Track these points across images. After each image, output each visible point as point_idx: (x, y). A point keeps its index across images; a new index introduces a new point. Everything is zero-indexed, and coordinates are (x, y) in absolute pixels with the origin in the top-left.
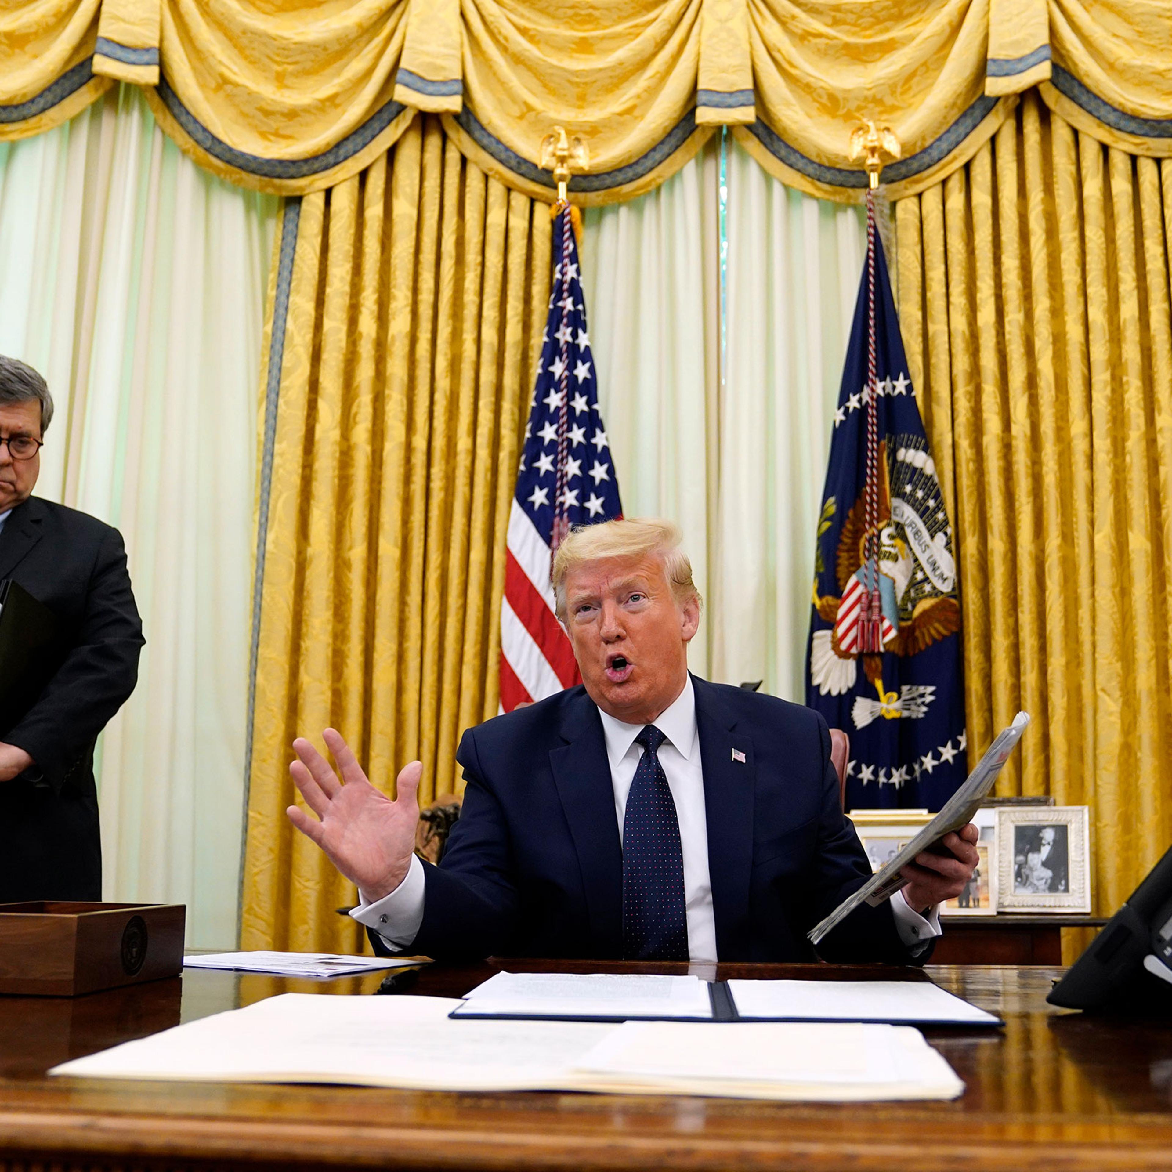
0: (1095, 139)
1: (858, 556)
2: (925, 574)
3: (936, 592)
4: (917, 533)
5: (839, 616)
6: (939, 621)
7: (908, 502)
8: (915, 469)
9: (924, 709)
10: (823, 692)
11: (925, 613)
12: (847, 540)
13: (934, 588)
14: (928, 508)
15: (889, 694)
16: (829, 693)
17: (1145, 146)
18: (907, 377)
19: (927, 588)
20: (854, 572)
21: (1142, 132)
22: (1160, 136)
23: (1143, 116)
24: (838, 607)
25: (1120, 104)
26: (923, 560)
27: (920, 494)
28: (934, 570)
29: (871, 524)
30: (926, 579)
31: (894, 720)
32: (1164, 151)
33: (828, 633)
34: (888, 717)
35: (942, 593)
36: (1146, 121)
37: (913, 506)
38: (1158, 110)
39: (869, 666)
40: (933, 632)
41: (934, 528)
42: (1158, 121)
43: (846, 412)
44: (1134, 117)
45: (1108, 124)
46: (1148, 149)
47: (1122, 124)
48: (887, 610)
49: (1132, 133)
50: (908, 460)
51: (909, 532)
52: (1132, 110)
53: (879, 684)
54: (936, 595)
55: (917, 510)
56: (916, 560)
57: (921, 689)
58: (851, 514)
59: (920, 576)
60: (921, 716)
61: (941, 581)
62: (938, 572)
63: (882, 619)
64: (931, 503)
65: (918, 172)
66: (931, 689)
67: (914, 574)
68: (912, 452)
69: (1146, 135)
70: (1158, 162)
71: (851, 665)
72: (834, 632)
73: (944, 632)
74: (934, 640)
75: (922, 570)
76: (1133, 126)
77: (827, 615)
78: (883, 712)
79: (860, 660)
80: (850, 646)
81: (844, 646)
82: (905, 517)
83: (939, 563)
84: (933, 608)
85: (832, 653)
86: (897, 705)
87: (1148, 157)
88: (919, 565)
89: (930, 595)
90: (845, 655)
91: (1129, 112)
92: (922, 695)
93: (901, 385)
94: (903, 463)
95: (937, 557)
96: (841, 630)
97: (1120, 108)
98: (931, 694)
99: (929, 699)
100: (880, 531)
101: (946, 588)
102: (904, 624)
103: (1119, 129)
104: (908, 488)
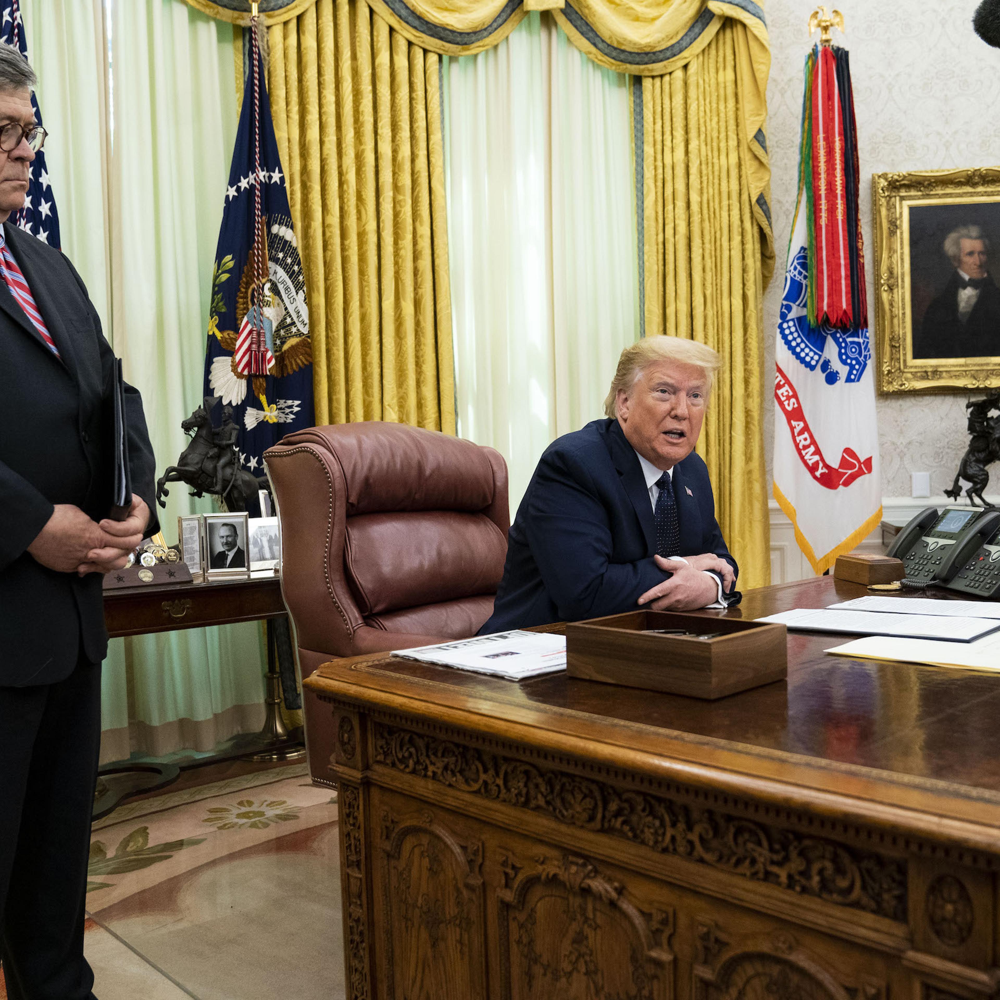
0: (387, 23)
1: (247, 302)
2: (292, 319)
3: (299, 334)
4: (287, 289)
5: (237, 347)
6: (302, 354)
7: (281, 265)
8: (286, 242)
9: (293, 416)
10: (225, 402)
11: (292, 347)
12: (243, 290)
13: (298, 330)
14: (294, 270)
15: (272, 405)
16: (230, 402)
17: (421, 40)
18: (281, 171)
19: (294, 330)
20: (245, 314)
21: (422, 29)
22: (432, 36)
23: (426, 19)
24: (236, 340)
25: (413, 6)
26: (291, 309)
27: (289, 261)
28: (298, 317)
29: (258, 279)
30: (293, 323)
31: (274, 423)
32: (432, 46)
33: (229, 359)
34: (271, 421)
35: (304, 334)
36: (427, 23)
37: (284, 269)
38: (437, 18)
39: (256, 384)
40: (299, 361)
41: (298, 287)
42: (436, 26)
43: (238, 189)
44: (420, 18)
45: (400, 17)
46: (423, 42)
47: (410, 19)
48: (269, 345)
49: (415, 28)
50: (281, 234)
51: (281, 287)
52: (421, 13)
53: (263, 398)
54: (300, 336)
55: (287, 272)
56: (286, 309)
57: (290, 402)
58: (245, 269)
59: (289, 321)
60: (289, 421)
61: (302, 326)
62: (300, 320)
63: (267, 351)
64: (296, 268)
65: (273, 10)
66: (297, 402)
67: (285, 319)
68: (283, 228)
69: (423, 32)
70: (425, 51)
71: (244, 382)
72: (234, 359)
73: (306, 362)
74: (300, 368)
75: (290, 316)
76: (417, 23)
77: (228, 344)
78: (267, 418)
79: (250, 380)
80: (243, 369)
81: (239, 370)
82: (278, 277)
83: (302, 313)
84: (298, 345)
85: (233, 374)
86: (275, 413)
87: (421, 47)
88: (288, 313)
89: (296, 335)
90: (240, 376)
91: (418, 14)
92: (290, 407)
93: (276, 177)
94: (276, 235)
95: (300, 308)
96: (238, 357)
97: (412, 8)
98: (297, 406)
99: (296, 409)
100: (264, 285)
101: (305, 330)
102: (277, 354)
103: (407, 23)
104: (281, 255)
